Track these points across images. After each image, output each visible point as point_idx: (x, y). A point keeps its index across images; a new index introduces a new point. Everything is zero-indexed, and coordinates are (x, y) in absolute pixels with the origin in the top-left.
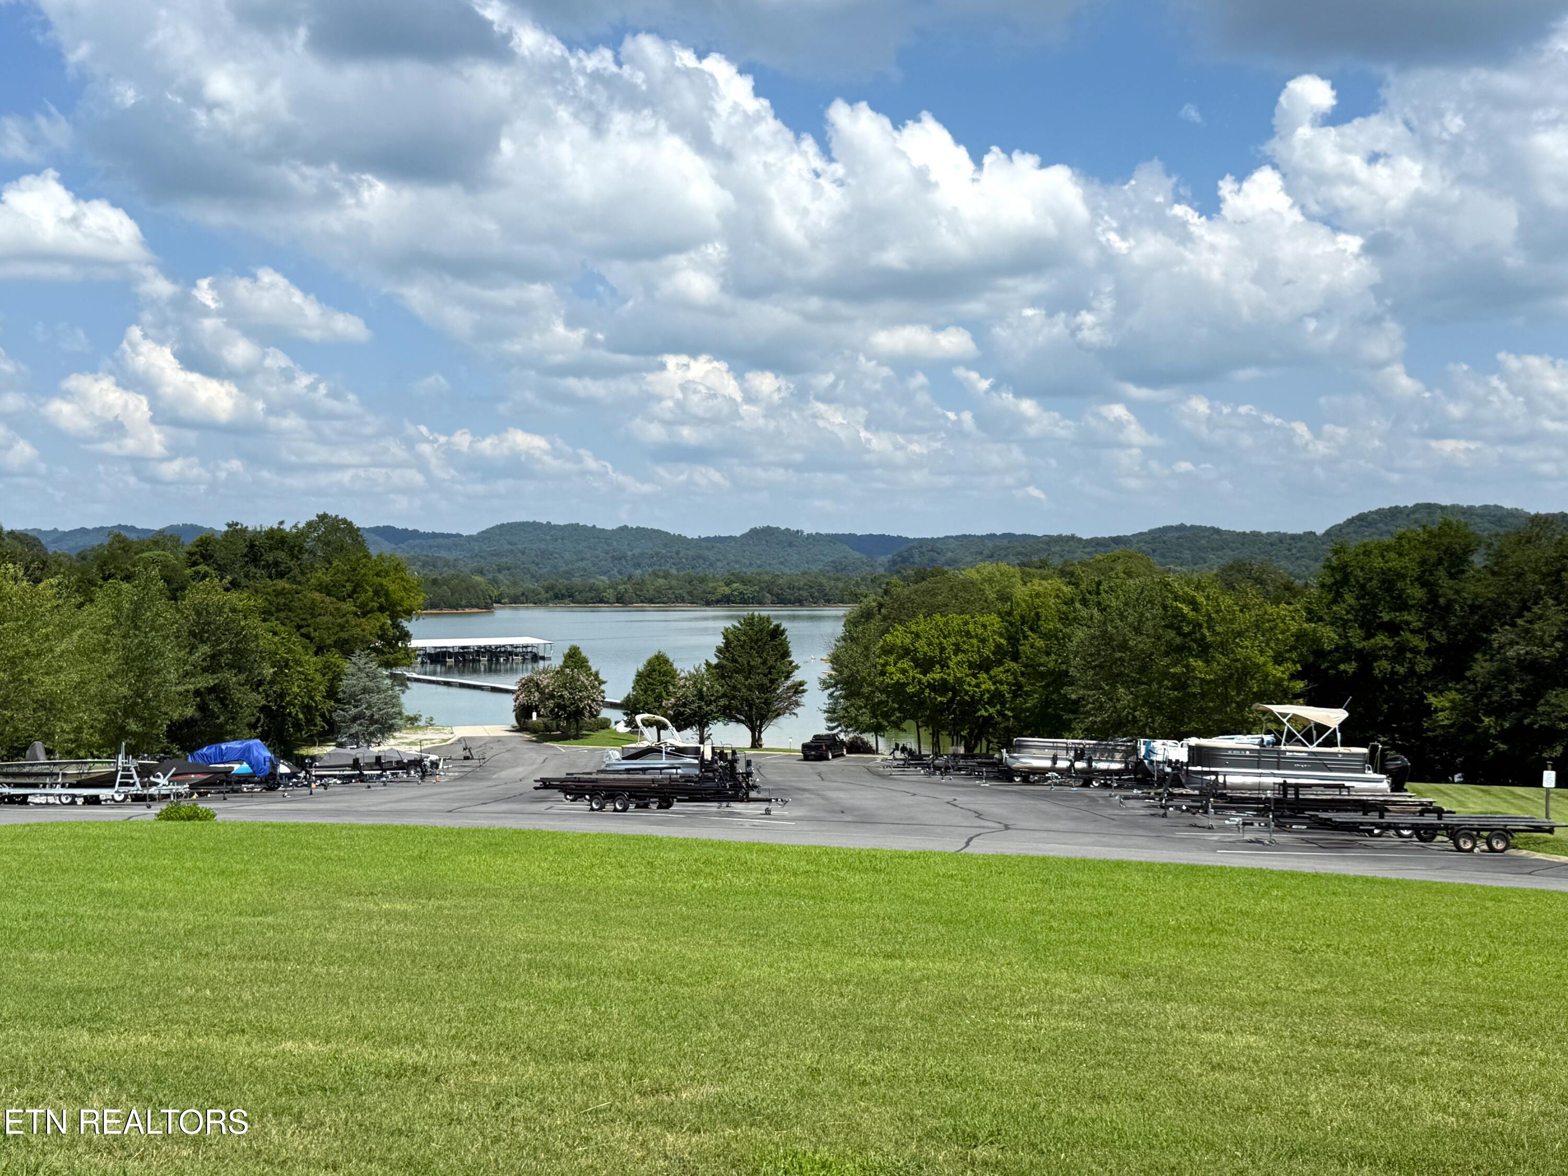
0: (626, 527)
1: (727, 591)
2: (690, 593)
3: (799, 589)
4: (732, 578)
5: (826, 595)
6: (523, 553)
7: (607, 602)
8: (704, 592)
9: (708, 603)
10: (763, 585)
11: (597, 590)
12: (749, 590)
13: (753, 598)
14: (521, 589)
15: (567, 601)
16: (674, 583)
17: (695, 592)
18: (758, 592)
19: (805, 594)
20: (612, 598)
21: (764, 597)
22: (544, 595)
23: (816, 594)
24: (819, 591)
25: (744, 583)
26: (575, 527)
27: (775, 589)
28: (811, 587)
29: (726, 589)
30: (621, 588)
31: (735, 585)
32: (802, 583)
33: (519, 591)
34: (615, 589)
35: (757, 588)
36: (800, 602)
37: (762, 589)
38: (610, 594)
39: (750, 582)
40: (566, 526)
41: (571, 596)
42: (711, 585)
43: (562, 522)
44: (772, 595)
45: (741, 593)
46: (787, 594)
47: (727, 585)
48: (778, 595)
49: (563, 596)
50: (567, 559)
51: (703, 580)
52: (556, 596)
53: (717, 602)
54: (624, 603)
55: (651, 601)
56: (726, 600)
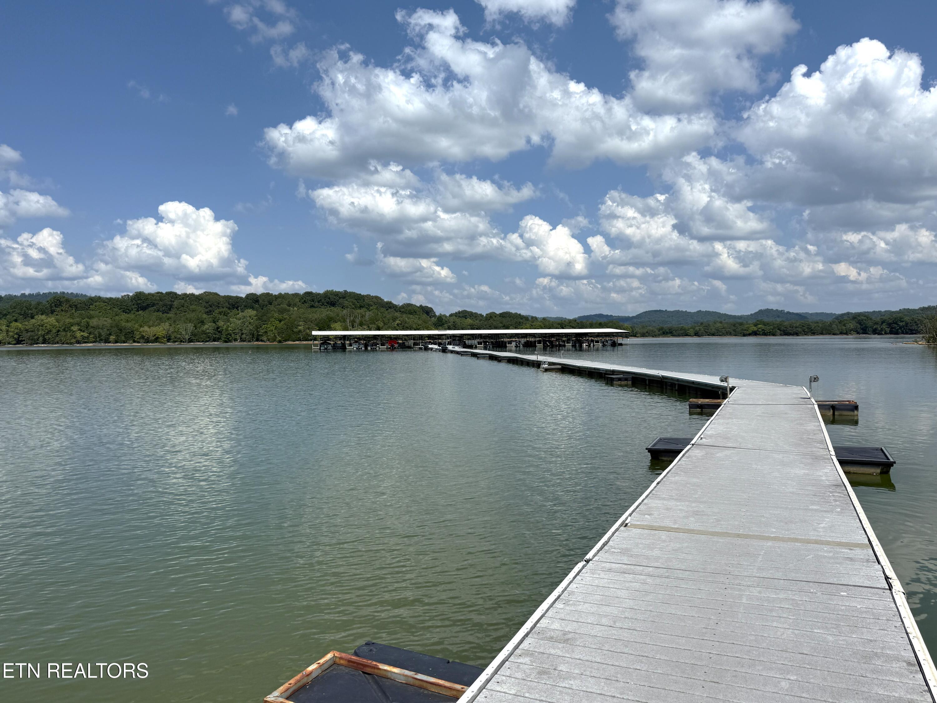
0: (700, 311)
1: (755, 329)
2: (734, 330)
3: (796, 327)
4: (758, 322)
5: (812, 330)
6: (654, 322)
7: (690, 336)
8: (742, 330)
9: (744, 335)
10: (775, 326)
11: (685, 329)
12: (767, 329)
13: (770, 332)
14: (646, 330)
15: (669, 335)
16: (726, 325)
17: (737, 330)
18: (773, 329)
19: (800, 330)
20: (692, 334)
21: (776, 331)
22: (657, 332)
23: (806, 330)
24: (808, 328)
25: (765, 325)
26: (678, 312)
27: (783, 328)
28: (803, 326)
29: (755, 328)
30: (697, 328)
31: (760, 326)
32: (798, 324)
33: (645, 331)
34: (694, 329)
35: (772, 327)
36: (797, 334)
37: (774, 328)
38: (691, 331)
39: (768, 324)
40: (673, 311)
41: (671, 333)
42: (746, 326)
43: (672, 310)
44: (781, 331)
45: (763, 330)
46: (789, 330)
47: (755, 326)
48: (784, 331)
49: (667, 333)
50: (674, 324)
51: (741, 324)
52: (664, 333)
53: (750, 335)
54: (699, 336)
55: (713, 335)
56: (755, 334)
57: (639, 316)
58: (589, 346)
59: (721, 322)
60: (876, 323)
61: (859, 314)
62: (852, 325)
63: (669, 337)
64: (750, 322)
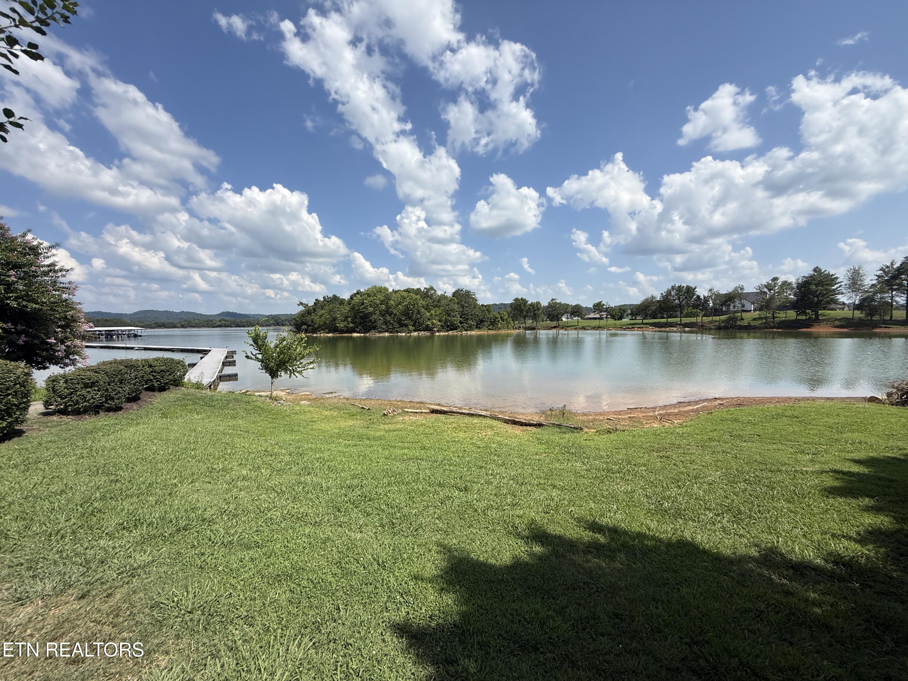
1: (220, 323)
3: (243, 323)
4: (222, 320)
5: (252, 324)
6: (149, 318)
7: (178, 328)
8: (212, 324)
9: (213, 327)
10: (232, 322)
11: (173, 324)
12: (227, 323)
13: (228, 325)
14: (145, 324)
16: (201, 321)
17: (208, 324)
18: (230, 324)
19: (245, 324)
21: (232, 325)
22: (153, 325)
23: (249, 324)
25: (225, 321)
28: (247, 322)
30: (183, 323)
31: (222, 322)
34: (180, 323)
35: (229, 322)
36: (244, 326)
38: (179, 325)
39: (227, 320)
41: (164, 326)
42: (214, 322)
43: (161, 310)
44: (235, 324)
45: (224, 324)
46: (239, 324)
47: (220, 322)
48: (237, 324)
49: (161, 326)
50: (163, 320)
51: (211, 321)
52: (159, 326)
53: (217, 327)
54: (184, 328)
55: (194, 327)
56: (220, 326)
57: (135, 314)
58: (118, 337)
59: (198, 320)
60: (283, 321)
61: (275, 316)
62: (272, 322)
63: (162, 328)
64: (217, 319)
